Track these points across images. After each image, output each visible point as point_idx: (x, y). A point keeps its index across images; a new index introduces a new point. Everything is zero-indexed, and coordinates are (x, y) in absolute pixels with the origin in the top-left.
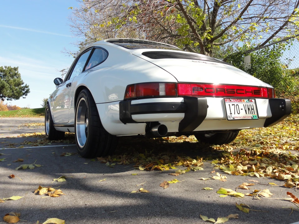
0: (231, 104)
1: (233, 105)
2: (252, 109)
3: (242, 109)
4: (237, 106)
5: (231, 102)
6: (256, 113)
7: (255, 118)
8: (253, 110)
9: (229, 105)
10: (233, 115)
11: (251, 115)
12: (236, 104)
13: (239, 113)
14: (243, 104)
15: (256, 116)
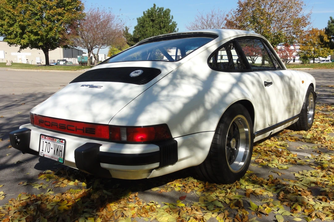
0: (45, 141)
1: (46, 142)
2: (60, 151)
4: (49, 144)
5: (45, 139)
6: (62, 157)
8: (61, 152)
9: (43, 141)
10: (44, 153)
12: (48, 142)
13: (48, 151)
14: (55, 143)
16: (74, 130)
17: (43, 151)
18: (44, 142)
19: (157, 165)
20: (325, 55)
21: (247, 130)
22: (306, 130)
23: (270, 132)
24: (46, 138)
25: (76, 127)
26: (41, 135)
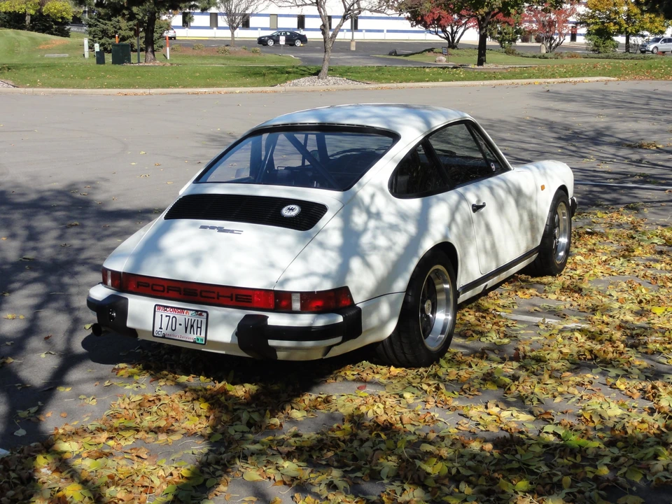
1: (167, 316)
2: (198, 327)
3: (180, 325)
7: (199, 342)
8: (199, 329)
9: (162, 315)
11: (195, 336)
13: (174, 329)
15: (202, 340)
16: (214, 298)
17: (161, 328)
18: (164, 316)
19: (339, 339)
20: (657, 28)
21: (447, 286)
22: (553, 275)
23: (483, 285)
24: (168, 309)
25: (218, 293)
26: (156, 305)
